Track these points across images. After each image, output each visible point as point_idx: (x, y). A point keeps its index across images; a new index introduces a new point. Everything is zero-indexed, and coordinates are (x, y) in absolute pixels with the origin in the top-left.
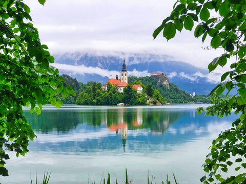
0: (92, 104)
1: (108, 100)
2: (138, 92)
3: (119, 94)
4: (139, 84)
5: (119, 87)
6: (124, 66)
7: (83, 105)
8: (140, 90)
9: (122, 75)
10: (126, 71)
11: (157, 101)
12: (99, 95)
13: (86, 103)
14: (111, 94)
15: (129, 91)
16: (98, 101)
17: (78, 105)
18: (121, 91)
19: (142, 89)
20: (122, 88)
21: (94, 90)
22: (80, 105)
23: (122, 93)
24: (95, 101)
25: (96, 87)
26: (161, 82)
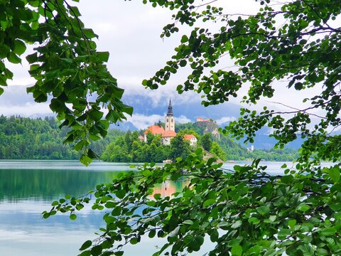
0: (127, 160)
1: (150, 155)
2: (191, 144)
3: (164, 146)
4: (191, 133)
5: (164, 137)
6: (170, 108)
7: (113, 161)
8: (193, 141)
9: (168, 121)
10: (172, 115)
11: (217, 157)
12: (136, 148)
13: (118, 160)
14: (153, 147)
15: (179, 143)
16: (135, 156)
17: (105, 161)
18: (167, 142)
19: (196, 140)
20: (169, 139)
21: (128, 141)
22: (109, 161)
23: (168, 146)
24: (130, 156)
25: (131, 138)
26: (209, 130)
